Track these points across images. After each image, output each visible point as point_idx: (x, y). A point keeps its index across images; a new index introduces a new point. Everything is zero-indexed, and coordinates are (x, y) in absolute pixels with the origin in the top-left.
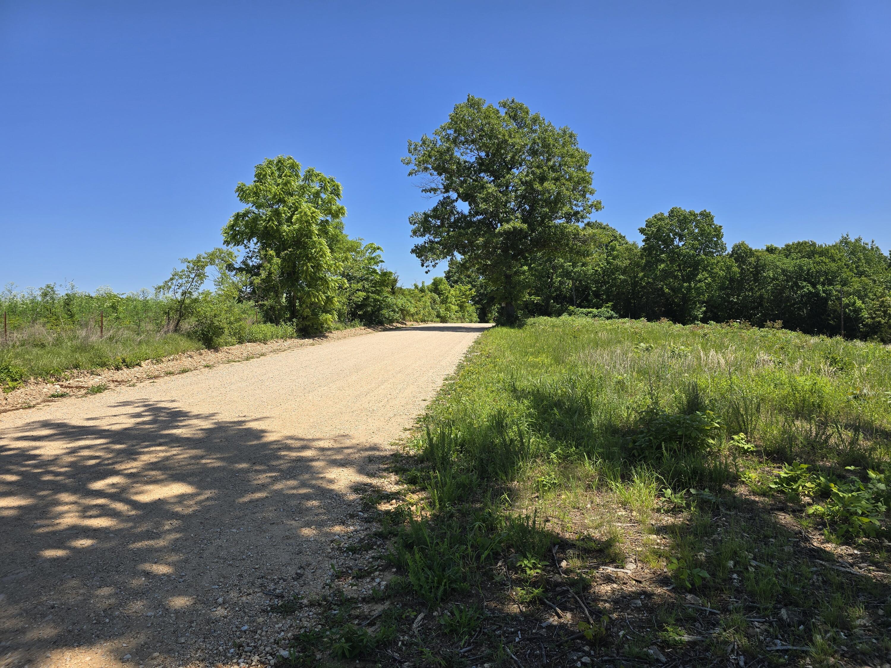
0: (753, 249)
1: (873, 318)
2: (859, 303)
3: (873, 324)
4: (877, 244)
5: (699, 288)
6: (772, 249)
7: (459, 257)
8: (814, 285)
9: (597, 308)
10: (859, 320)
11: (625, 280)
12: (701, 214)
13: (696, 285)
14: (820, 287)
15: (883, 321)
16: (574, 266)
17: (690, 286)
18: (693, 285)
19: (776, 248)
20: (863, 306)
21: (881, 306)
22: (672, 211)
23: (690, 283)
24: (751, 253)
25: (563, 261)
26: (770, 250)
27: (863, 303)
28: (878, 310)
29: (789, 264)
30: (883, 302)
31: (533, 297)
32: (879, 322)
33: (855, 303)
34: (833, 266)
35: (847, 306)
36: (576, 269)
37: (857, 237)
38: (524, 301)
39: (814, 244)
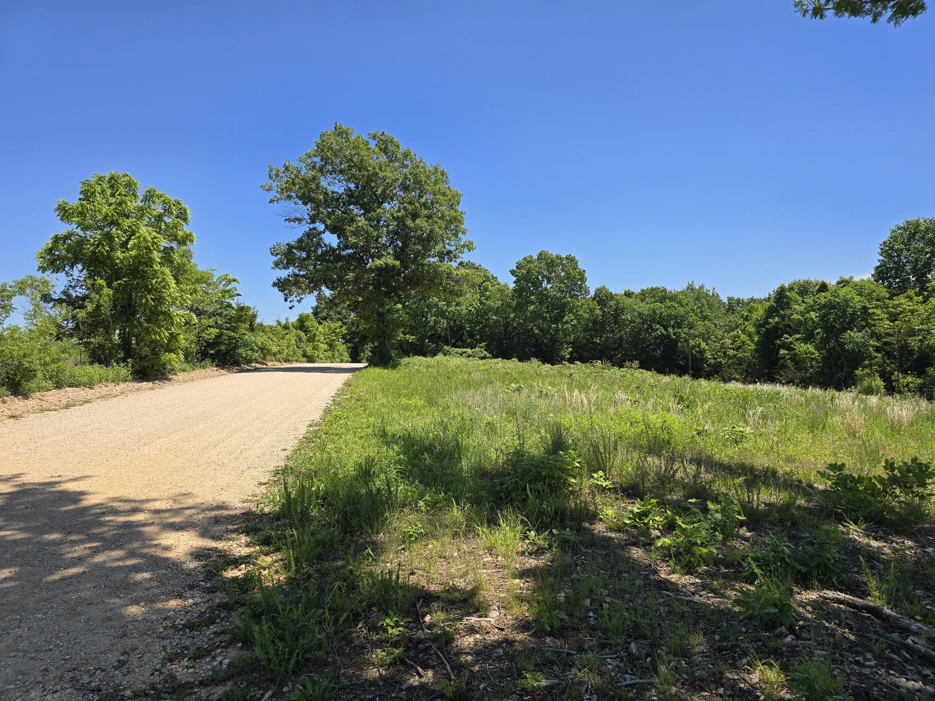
0: (613, 293)
1: (715, 359)
2: (703, 345)
3: (715, 364)
4: (717, 291)
5: (565, 329)
6: (629, 294)
7: (327, 292)
8: (666, 328)
9: (471, 349)
10: (704, 360)
11: (498, 321)
12: (567, 258)
13: (563, 326)
14: (670, 330)
15: (723, 362)
16: (448, 305)
17: (558, 327)
18: (560, 327)
19: (633, 293)
20: (707, 347)
21: (721, 348)
22: (540, 254)
23: (557, 325)
24: (612, 297)
25: (437, 300)
26: (628, 294)
27: (707, 345)
28: (719, 352)
29: (644, 308)
30: (723, 344)
31: (407, 336)
32: (720, 362)
33: (700, 344)
34: (682, 310)
35: (694, 347)
36: (450, 309)
37: (700, 285)
38: (399, 341)
39: (665, 290)
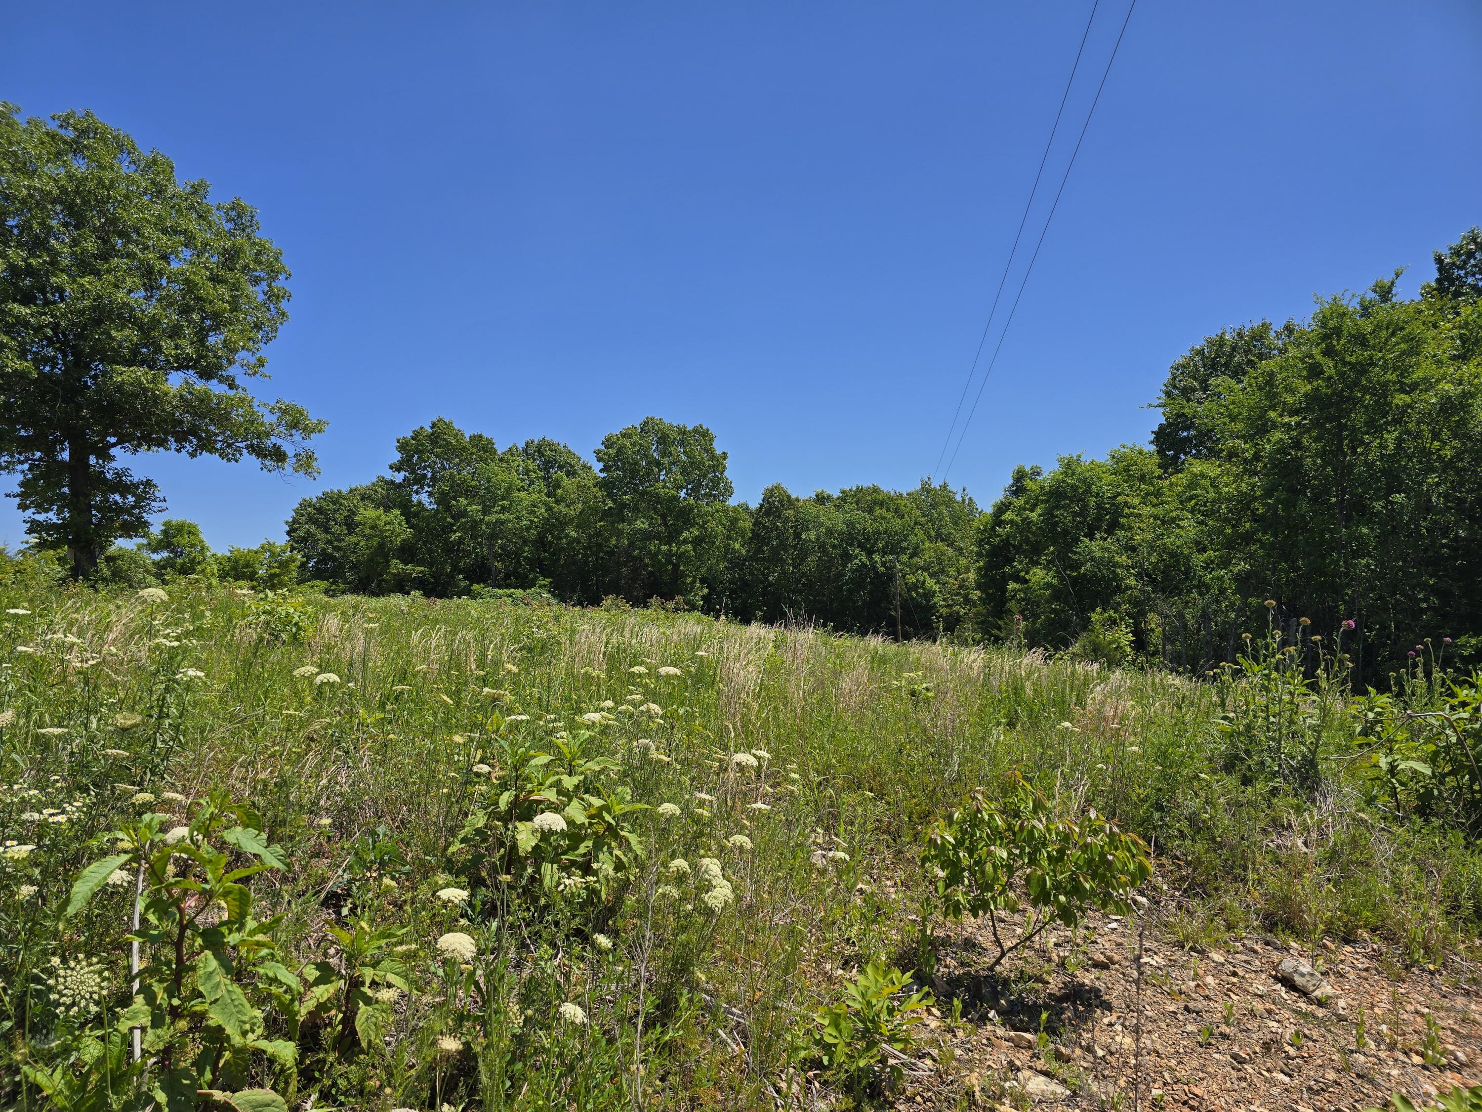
0: (793, 497)
1: (949, 606)
2: (930, 582)
3: (950, 615)
4: (970, 493)
5: (684, 553)
6: (823, 498)
8: (870, 553)
9: (524, 589)
10: (931, 609)
11: (577, 541)
12: (696, 431)
13: (679, 549)
14: (876, 557)
15: (962, 611)
16: (486, 511)
17: (670, 551)
18: (674, 549)
19: (829, 496)
20: (937, 588)
21: (960, 587)
22: (646, 423)
23: (671, 546)
24: (790, 502)
25: (465, 502)
26: (821, 499)
27: (937, 582)
28: (957, 594)
29: (836, 520)
30: (963, 580)
31: (410, 566)
32: (958, 612)
33: (924, 582)
34: (897, 524)
35: (915, 587)
36: (487, 518)
37: (942, 483)
38: (394, 575)
39: (876, 490)
